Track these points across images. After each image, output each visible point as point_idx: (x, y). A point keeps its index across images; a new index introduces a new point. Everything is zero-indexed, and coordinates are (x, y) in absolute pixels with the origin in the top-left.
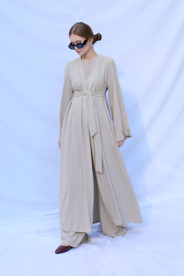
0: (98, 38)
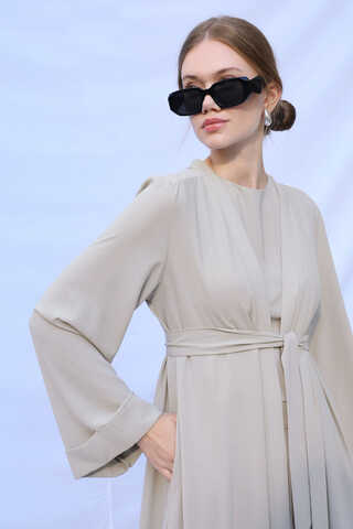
0: (282, 117)
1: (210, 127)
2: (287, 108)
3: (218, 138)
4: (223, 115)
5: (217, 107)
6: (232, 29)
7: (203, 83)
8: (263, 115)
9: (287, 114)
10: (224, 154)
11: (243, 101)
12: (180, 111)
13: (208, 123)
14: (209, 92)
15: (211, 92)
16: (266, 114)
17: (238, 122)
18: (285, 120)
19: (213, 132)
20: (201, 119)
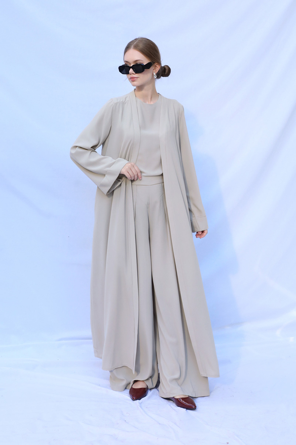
0: (165, 72)
1: (132, 79)
2: (166, 68)
3: (135, 83)
4: (136, 75)
5: (134, 73)
6: (141, 46)
7: (130, 64)
8: (153, 74)
9: (167, 71)
10: (140, 88)
11: (143, 72)
12: (122, 72)
13: (131, 78)
15: (132, 67)
16: (155, 74)
17: (142, 78)
18: (166, 73)
19: (133, 81)
20: (130, 76)
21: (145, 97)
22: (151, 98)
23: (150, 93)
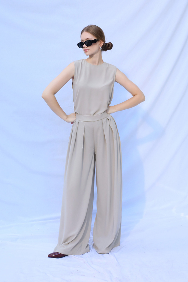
1: (86, 51)
3: (87, 53)
4: (88, 48)
5: (86, 46)
6: (91, 30)
7: (84, 41)
8: (99, 47)
9: (110, 46)
10: (91, 56)
11: (91, 45)
12: (80, 47)
14: (85, 43)
16: (100, 47)
20: (84, 49)
21: (94, 62)
22: (98, 63)
23: (97, 60)
